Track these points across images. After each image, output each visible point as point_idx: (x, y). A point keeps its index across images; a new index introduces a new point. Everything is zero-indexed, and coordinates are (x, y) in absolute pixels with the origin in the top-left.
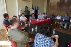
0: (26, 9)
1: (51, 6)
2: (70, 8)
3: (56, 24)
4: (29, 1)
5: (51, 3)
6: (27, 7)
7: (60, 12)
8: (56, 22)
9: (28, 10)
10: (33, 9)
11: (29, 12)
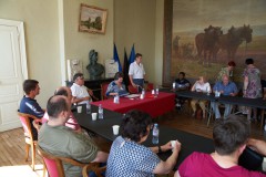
1: (177, 47)
3: (195, 109)
4: (104, 34)
5: (177, 38)
6: (94, 54)
7: (210, 66)
8: (193, 103)
9: (100, 62)
10: (116, 58)
11: (102, 69)
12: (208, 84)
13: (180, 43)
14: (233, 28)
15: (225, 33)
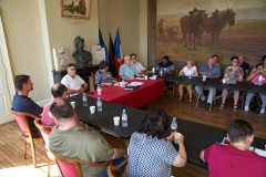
0: (77, 46)
1: (161, 30)
2: (221, 36)
4: (88, 19)
5: (162, 21)
6: (80, 41)
7: (194, 49)
9: (86, 48)
10: (102, 43)
11: (89, 55)
12: (194, 68)
13: (165, 26)
14: (217, 11)
15: (209, 16)
